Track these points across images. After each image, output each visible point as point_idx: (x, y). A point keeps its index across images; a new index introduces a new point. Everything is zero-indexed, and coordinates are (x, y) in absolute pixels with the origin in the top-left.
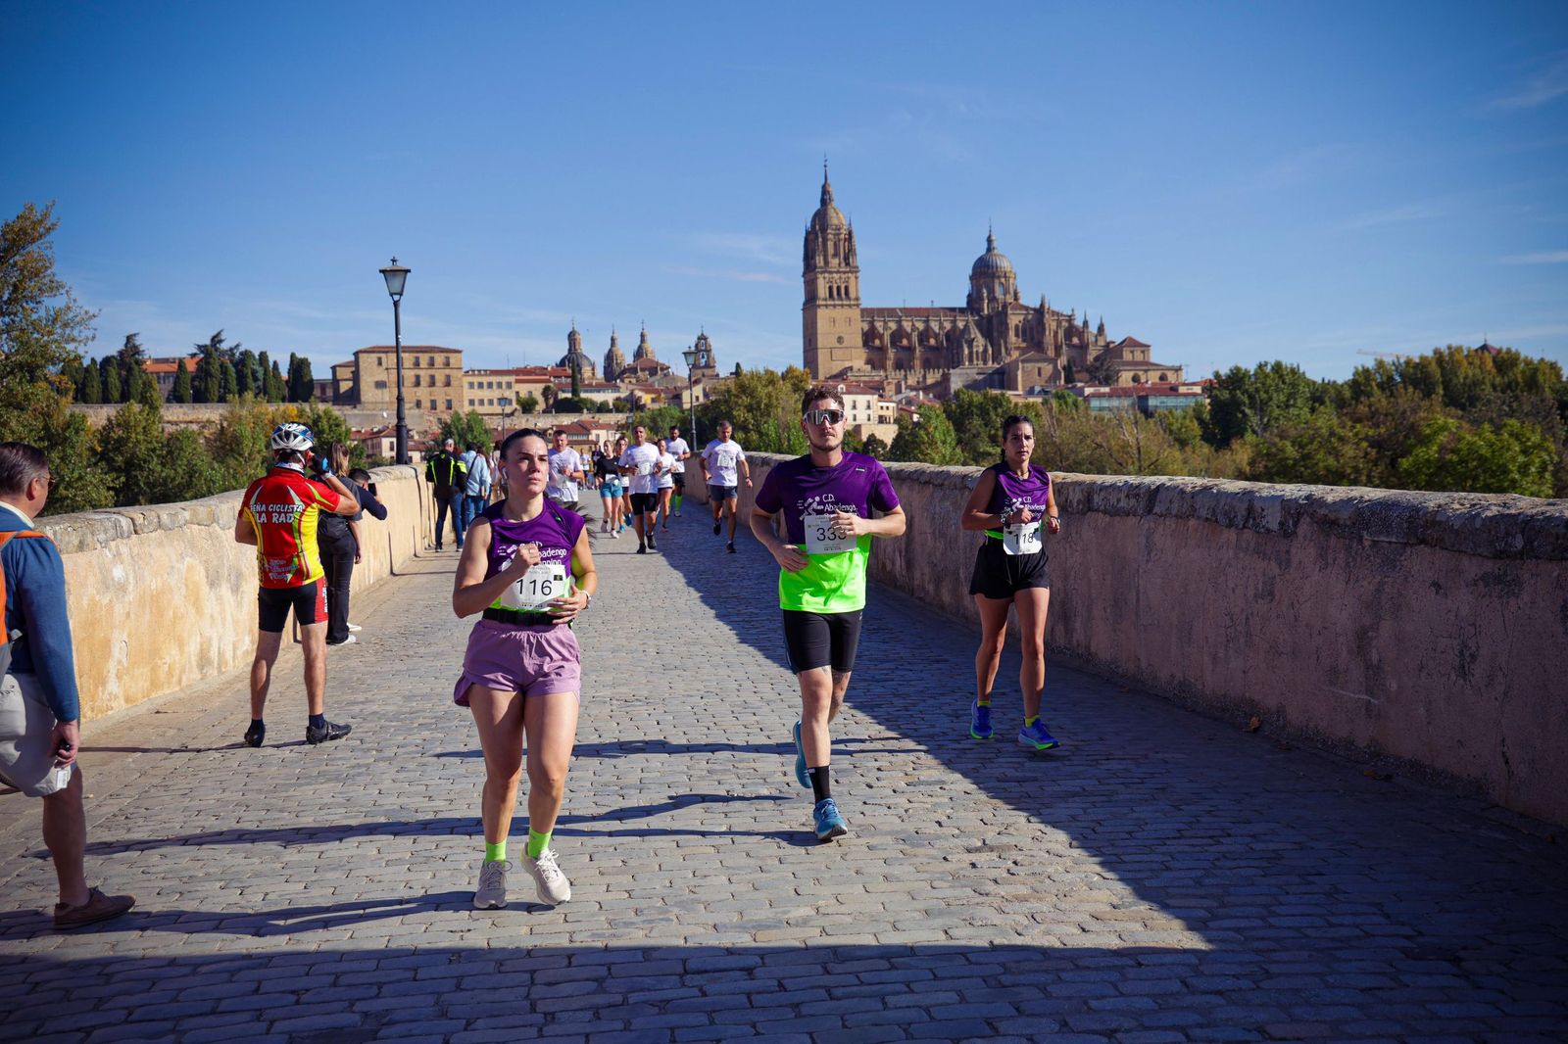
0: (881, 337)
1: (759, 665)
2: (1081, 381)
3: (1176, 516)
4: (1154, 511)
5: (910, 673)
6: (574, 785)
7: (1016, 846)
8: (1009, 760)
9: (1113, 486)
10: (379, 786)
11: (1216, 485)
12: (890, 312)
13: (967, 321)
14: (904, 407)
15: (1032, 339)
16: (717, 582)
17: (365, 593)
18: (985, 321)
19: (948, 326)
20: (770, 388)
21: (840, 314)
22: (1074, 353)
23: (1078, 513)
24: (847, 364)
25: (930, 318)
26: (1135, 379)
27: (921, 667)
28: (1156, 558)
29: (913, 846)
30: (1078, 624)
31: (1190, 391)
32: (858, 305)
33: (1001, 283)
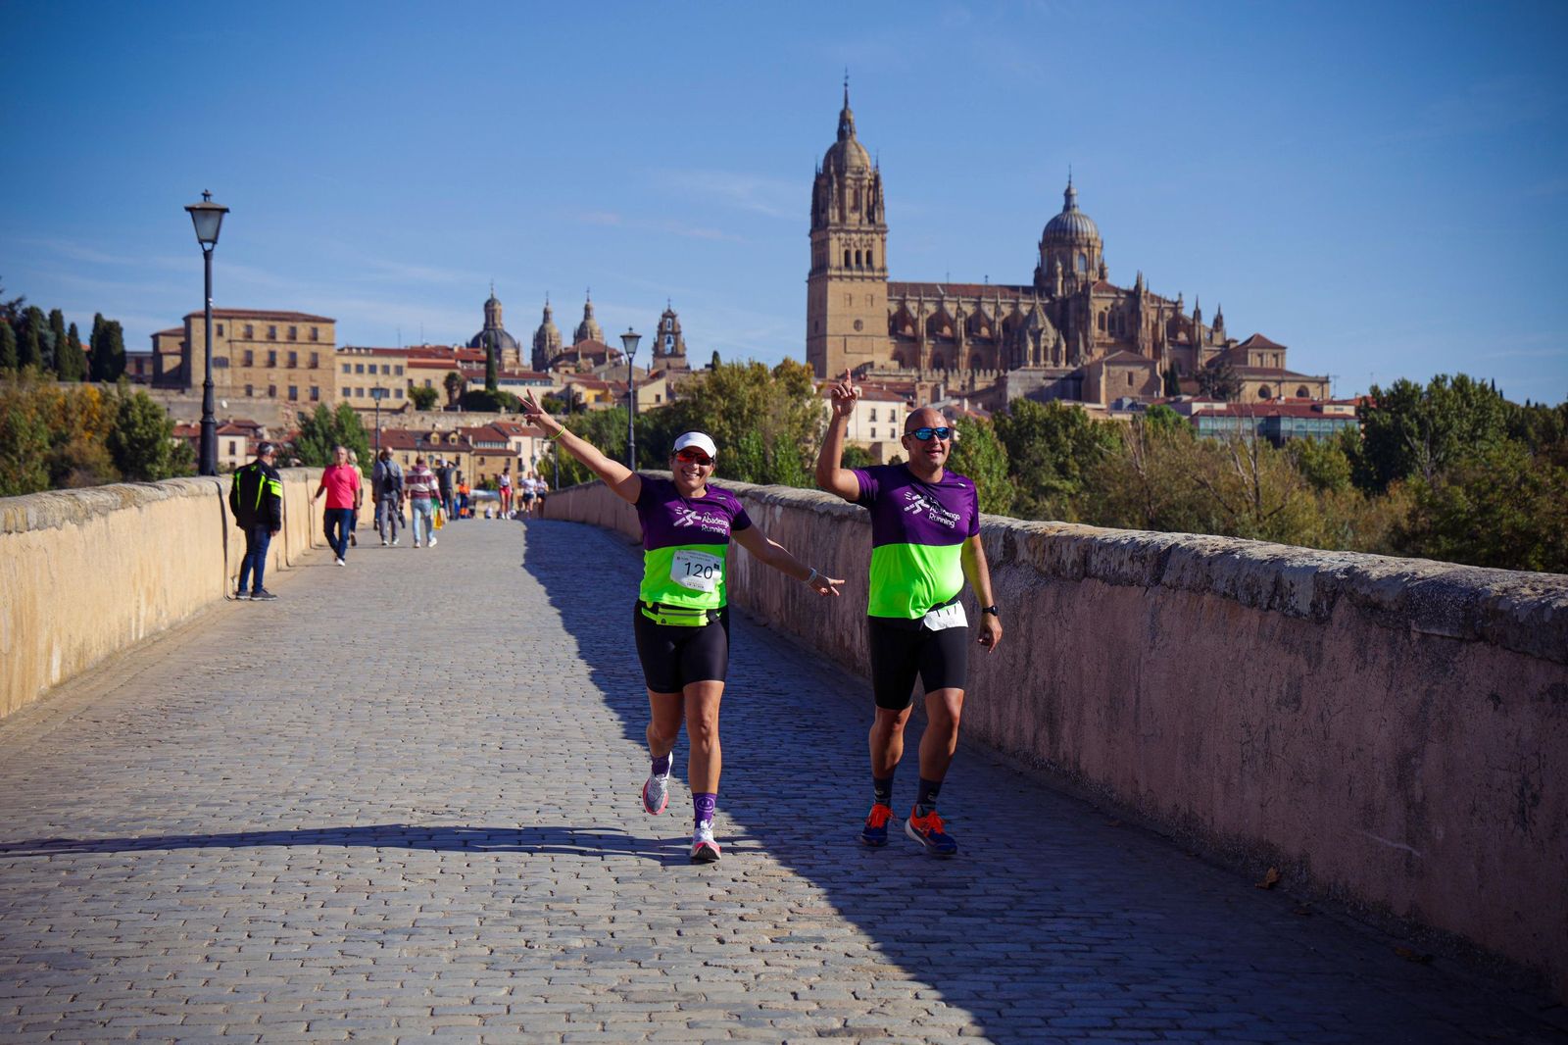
0: (914, 323)
1: (632, 770)
2: (1188, 394)
3: (1188, 588)
4: (1163, 581)
5: (832, 789)
6: (321, 927)
7: (886, 1030)
8: (920, 912)
10: (52, 921)
11: (1241, 548)
12: (929, 289)
13: (1034, 305)
15: (1122, 333)
17: (129, 652)
18: (1058, 305)
19: (1007, 310)
20: (757, 388)
21: (859, 288)
22: (1181, 354)
23: (1072, 578)
24: (867, 359)
25: (983, 299)
26: (1264, 393)
27: (850, 781)
29: (748, 1024)
31: (1338, 412)
32: (883, 278)
33: (1082, 255)
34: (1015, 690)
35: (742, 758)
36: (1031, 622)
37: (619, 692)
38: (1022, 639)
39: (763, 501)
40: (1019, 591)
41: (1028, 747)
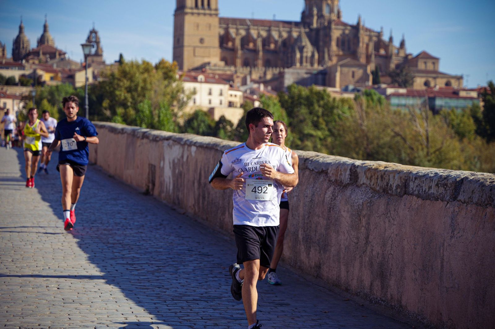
0: (233, 40)
2: (384, 83)
3: (477, 204)
4: (459, 198)
9: (425, 176)
12: (242, 22)
13: (300, 32)
14: (249, 96)
15: (349, 48)
16: (105, 230)
18: (313, 34)
19: (285, 35)
20: (146, 75)
21: (203, 20)
22: (381, 61)
23: (396, 195)
24: (206, 60)
25: (273, 28)
26: (427, 84)
28: (459, 235)
30: (392, 282)
31: (468, 96)
32: (217, 15)
33: (328, 5)
34: (358, 257)
35: (202, 294)
36: (369, 219)
37: (116, 254)
38: (363, 228)
39: (182, 143)
40: (361, 201)
41: (367, 290)
